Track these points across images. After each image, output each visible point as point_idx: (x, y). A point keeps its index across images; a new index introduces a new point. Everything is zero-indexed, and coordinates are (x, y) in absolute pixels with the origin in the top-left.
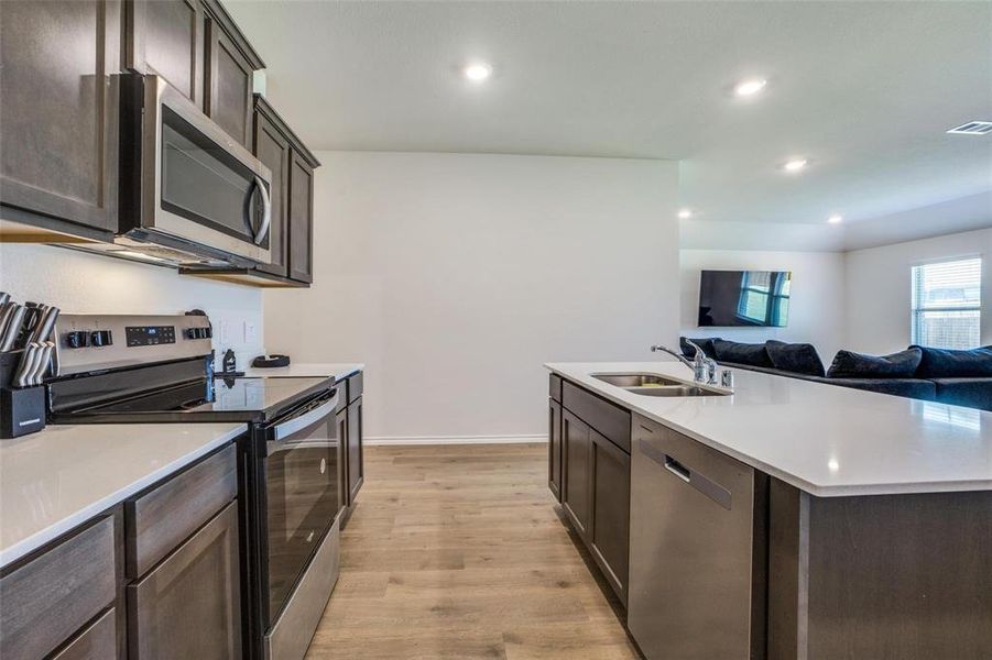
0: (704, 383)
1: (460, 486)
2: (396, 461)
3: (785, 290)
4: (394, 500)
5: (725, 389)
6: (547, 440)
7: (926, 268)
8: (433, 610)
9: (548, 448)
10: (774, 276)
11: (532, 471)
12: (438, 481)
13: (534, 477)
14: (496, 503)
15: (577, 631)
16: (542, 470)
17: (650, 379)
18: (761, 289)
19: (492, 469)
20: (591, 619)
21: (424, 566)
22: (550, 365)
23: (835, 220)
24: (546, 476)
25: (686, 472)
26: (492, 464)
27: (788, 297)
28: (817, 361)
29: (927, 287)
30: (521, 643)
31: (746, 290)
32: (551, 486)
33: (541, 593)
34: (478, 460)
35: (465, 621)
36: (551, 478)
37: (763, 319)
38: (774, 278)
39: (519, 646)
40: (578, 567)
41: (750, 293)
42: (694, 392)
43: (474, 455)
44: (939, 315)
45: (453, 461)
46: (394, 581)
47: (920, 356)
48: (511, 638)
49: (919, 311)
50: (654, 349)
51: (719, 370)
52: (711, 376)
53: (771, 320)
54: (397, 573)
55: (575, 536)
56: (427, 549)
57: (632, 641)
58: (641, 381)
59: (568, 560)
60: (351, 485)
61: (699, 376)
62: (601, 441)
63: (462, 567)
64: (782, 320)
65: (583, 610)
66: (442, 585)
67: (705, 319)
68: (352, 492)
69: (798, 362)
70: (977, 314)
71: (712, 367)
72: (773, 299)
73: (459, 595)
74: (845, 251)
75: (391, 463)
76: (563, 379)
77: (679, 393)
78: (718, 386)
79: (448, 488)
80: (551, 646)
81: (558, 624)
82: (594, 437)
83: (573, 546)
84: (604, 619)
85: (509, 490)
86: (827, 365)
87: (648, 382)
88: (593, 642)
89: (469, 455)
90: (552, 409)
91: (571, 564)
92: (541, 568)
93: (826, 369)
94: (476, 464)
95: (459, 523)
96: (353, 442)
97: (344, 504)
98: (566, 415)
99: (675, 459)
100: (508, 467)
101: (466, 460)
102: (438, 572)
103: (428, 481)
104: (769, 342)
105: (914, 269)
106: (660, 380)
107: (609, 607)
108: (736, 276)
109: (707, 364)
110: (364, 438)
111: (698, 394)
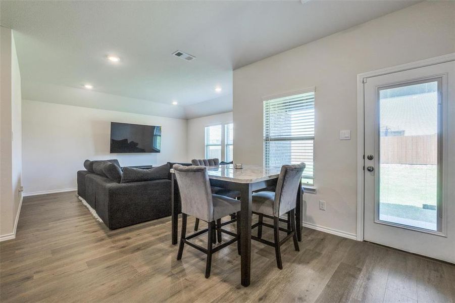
7: (209, 128)
44: (212, 147)
49: (207, 146)
67: (113, 150)
70: (220, 147)
74: (187, 119)
105: (206, 128)
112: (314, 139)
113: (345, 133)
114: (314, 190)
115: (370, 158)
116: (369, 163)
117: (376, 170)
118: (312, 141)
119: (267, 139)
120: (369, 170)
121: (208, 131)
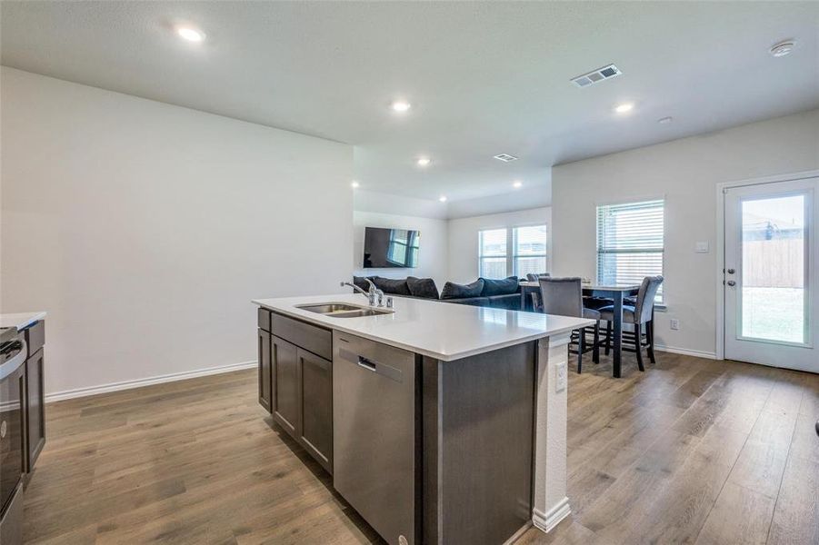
0: (376, 306)
1: (169, 421)
2: (85, 413)
3: (416, 244)
4: (89, 452)
5: (389, 309)
6: (256, 365)
7: (485, 232)
8: (157, 538)
9: (257, 372)
10: (410, 232)
11: (240, 394)
12: (142, 421)
13: (243, 399)
14: (208, 428)
15: (296, 505)
16: (253, 392)
17: (338, 306)
18: (402, 241)
19: (200, 399)
20: (305, 493)
21: (139, 503)
22: (258, 301)
23: (443, 199)
24: (257, 395)
25: (373, 366)
26: (199, 395)
27: (417, 248)
28: (435, 289)
29: (486, 243)
30: (250, 532)
31: (393, 242)
32: (261, 402)
33: (262, 487)
34: (184, 394)
35: (194, 535)
36: (262, 395)
37: (403, 263)
38: (410, 234)
39: (249, 534)
40: (291, 459)
41: (395, 244)
42: (369, 313)
43: (180, 391)
44: (490, 260)
45: (158, 399)
46: (104, 529)
47: (483, 284)
48: (242, 532)
49: (482, 257)
50: (342, 284)
51: (385, 298)
52: (380, 301)
53: (407, 264)
54: (105, 522)
55: (286, 437)
56: (142, 486)
57: (338, 497)
58: (333, 308)
59: (282, 456)
60: (31, 449)
61: (372, 302)
62: (308, 357)
63: (184, 490)
64: (414, 263)
65: (299, 489)
66: (164, 513)
67: (368, 264)
68: (33, 455)
69: (424, 290)
70: (505, 259)
71: (380, 295)
72: (409, 248)
73: (185, 515)
74: (448, 219)
75: (79, 416)
76: (271, 312)
77: (360, 315)
78: (385, 308)
79: (156, 426)
80: (276, 524)
81: (280, 505)
82: (301, 353)
83: (285, 445)
84: (314, 490)
85: (221, 414)
86: (440, 292)
87: (336, 309)
88: (309, 508)
89: (175, 392)
90: (261, 338)
91: (284, 458)
92: (259, 469)
93: (440, 294)
94: (183, 399)
95: (174, 454)
96: (34, 401)
97: (23, 471)
98: (275, 340)
99: (365, 357)
100: (217, 395)
101: (172, 396)
102: (158, 503)
103: (130, 424)
104: (409, 278)
105: (480, 233)
106: (345, 307)
107: (317, 480)
108: (387, 232)
109: (377, 293)
110: (46, 394)
111: (372, 314)
112: (663, 251)
113: (702, 245)
114: (664, 307)
115: (731, 272)
116: (730, 278)
117: (738, 284)
118: (661, 254)
119: (601, 251)
120: (730, 284)
121: (482, 235)
